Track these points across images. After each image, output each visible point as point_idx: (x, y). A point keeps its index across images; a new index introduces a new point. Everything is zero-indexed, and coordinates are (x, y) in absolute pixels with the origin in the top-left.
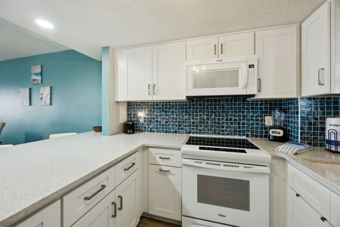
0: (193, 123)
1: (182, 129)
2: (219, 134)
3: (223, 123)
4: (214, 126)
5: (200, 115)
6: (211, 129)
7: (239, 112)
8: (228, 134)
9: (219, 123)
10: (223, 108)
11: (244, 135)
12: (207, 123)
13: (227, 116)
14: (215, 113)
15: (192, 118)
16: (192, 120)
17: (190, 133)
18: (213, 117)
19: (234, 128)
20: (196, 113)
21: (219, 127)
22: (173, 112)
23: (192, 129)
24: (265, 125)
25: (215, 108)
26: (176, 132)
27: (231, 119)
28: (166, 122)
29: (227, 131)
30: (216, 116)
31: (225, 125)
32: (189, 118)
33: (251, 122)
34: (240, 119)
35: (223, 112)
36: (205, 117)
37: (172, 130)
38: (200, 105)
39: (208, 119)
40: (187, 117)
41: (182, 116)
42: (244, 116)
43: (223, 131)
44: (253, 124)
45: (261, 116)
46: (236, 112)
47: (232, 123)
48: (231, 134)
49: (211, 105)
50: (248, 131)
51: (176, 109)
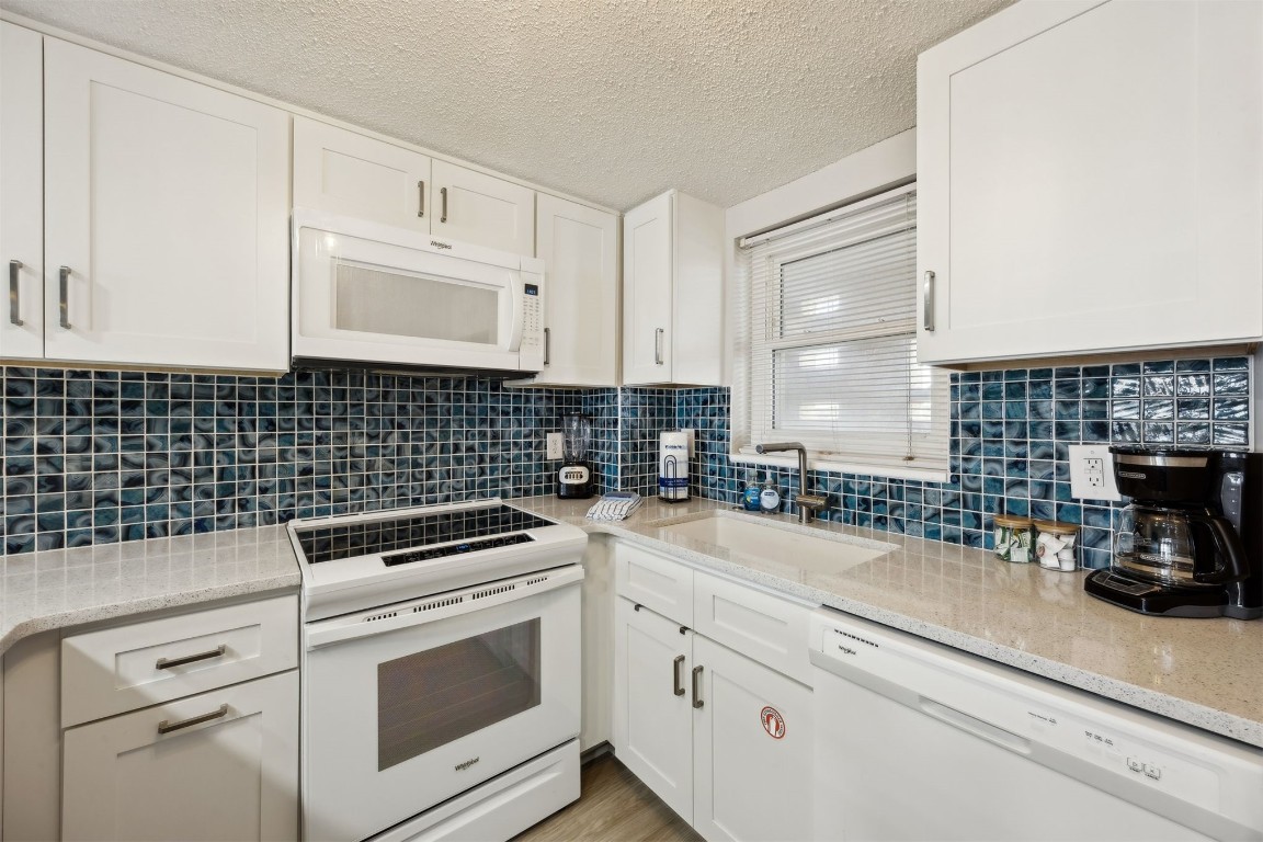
0: (306, 471)
1: (243, 505)
2: (417, 502)
3: (430, 462)
4: (400, 476)
5: (341, 437)
6: (385, 489)
7: (483, 422)
8: (447, 499)
9: (416, 464)
10: (432, 411)
11: (494, 495)
12: (370, 466)
13: (445, 435)
14: (401, 426)
15: (300, 451)
16: (298, 462)
17: (291, 516)
18: (394, 442)
19: (467, 475)
20: (319, 428)
21: (418, 476)
22: (181, 427)
23: (301, 498)
24: (546, 459)
25: (403, 410)
26: (201, 526)
27: (457, 448)
28: (134, 481)
29: (444, 488)
30: (405, 437)
31: (437, 469)
32: (283, 453)
33: (513, 452)
34: (484, 446)
35: (432, 423)
36: (363, 443)
37: (175, 519)
38: (341, 395)
39: (373, 451)
40: (275, 447)
41: (244, 441)
42: (495, 436)
43: (431, 490)
44: (517, 458)
45: (537, 434)
46: (471, 423)
47: (459, 461)
48: (458, 497)
49: (386, 396)
50: (506, 479)
51: (203, 410)
